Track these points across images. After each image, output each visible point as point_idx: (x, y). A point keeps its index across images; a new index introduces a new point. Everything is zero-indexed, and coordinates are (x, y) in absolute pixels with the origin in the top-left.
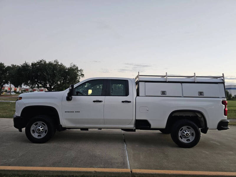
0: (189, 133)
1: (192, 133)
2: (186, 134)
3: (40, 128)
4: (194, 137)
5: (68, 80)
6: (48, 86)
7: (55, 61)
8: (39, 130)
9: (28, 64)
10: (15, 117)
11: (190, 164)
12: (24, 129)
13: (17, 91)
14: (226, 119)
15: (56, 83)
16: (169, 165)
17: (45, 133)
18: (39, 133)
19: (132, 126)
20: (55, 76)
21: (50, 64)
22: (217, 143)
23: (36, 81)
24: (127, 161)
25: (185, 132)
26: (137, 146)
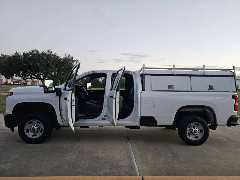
0: (197, 130)
1: (201, 130)
2: (195, 131)
3: (35, 127)
4: (202, 134)
5: (63, 71)
6: (42, 77)
7: (48, 51)
8: (34, 129)
9: (19, 54)
10: (6, 115)
11: (202, 166)
12: (16, 128)
13: (9, 82)
14: (236, 114)
15: (50, 74)
16: (181, 168)
17: (41, 132)
18: (34, 132)
19: (137, 123)
20: (49, 67)
21: (43, 54)
22: (225, 139)
23: (28, 72)
24: (134, 164)
25: (193, 129)
26: (143, 144)
